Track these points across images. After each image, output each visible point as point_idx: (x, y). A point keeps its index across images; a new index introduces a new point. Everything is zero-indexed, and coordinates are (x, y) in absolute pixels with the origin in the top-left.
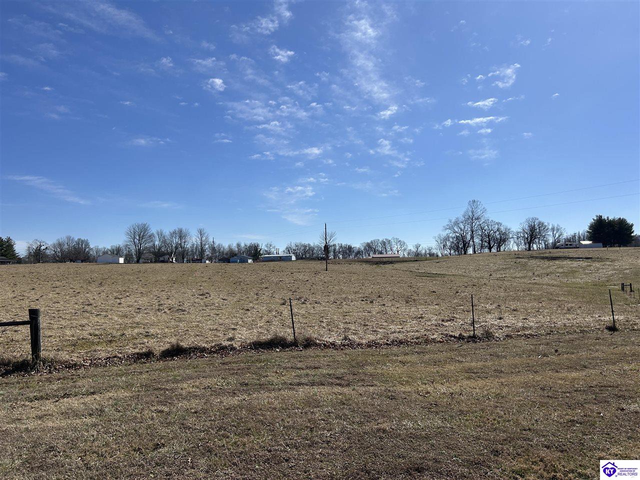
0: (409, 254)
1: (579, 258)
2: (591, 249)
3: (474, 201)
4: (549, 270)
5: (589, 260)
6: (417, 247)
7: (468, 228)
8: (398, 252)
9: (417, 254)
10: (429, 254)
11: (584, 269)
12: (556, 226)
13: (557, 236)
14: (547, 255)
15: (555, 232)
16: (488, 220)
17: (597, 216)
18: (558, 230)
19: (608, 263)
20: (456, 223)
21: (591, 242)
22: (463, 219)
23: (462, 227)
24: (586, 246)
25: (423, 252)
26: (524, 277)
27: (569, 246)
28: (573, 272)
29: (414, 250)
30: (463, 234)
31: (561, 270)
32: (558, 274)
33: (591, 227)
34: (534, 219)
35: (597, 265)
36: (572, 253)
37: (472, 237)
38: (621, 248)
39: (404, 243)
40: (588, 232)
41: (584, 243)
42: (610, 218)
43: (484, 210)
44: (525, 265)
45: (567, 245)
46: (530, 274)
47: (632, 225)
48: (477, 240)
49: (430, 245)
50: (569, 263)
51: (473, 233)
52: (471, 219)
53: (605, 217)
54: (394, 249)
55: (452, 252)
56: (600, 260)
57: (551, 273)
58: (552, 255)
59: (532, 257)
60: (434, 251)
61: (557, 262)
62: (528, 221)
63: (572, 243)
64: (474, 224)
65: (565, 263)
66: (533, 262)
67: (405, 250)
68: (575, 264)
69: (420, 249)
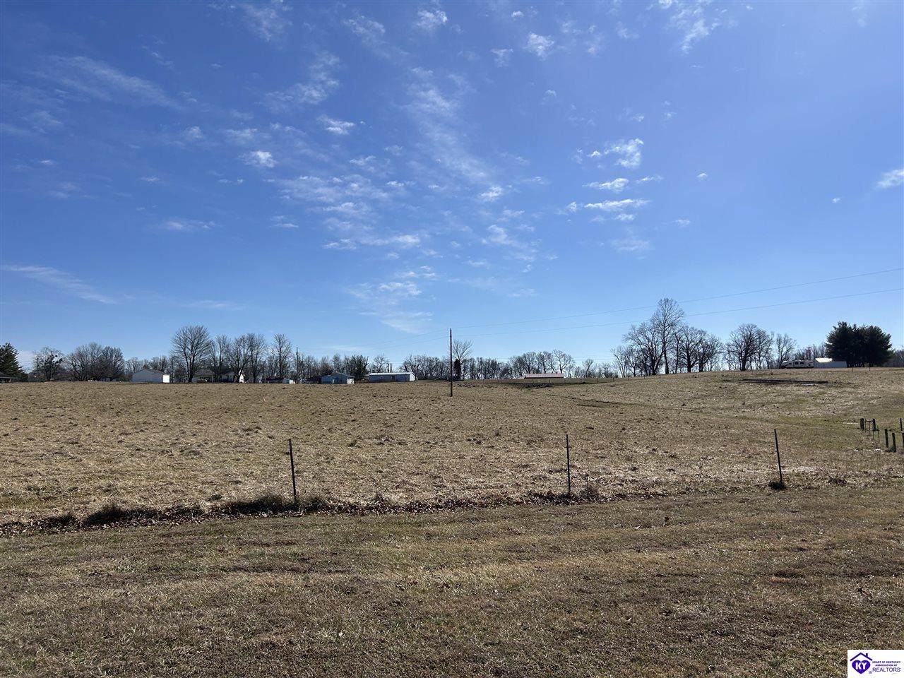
0: (577, 373)
1: (809, 382)
2: (830, 369)
3: (667, 301)
4: (765, 399)
5: (823, 386)
6: (589, 364)
7: (658, 338)
8: (561, 370)
9: (589, 374)
10: (605, 374)
11: (815, 397)
12: (783, 336)
13: (785, 350)
14: (767, 377)
15: (782, 345)
16: (687, 327)
17: (839, 323)
18: (786, 342)
19: (848, 390)
20: (642, 331)
21: (831, 360)
22: (652, 325)
23: (651, 336)
24: (823, 365)
25: (597, 371)
26: (730, 409)
27: (799, 365)
28: (799, 402)
29: (583, 367)
30: (652, 346)
31: (782, 399)
32: (778, 405)
33: (830, 339)
34: (750, 327)
35: (834, 392)
36: (802, 374)
37: (664, 351)
38: (872, 369)
39: (570, 358)
40: (828, 346)
41: (820, 360)
42: (858, 327)
43: (681, 314)
44: (734, 391)
45: (797, 363)
46: (739, 404)
47: (889, 337)
48: (671, 356)
49: (606, 362)
50: (795, 389)
51: (665, 345)
52: (663, 325)
53: (850, 324)
54: (556, 366)
55: (638, 371)
56: (838, 384)
57: (769, 403)
58: (774, 377)
59: (746, 380)
60: (612, 370)
61: (778, 388)
62: (741, 329)
63: (805, 361)
64: (666, 332)
65: (788, 389)
66: (745, 387)
67: (571, 367)
68: (803, 390)
69: (592, 367)
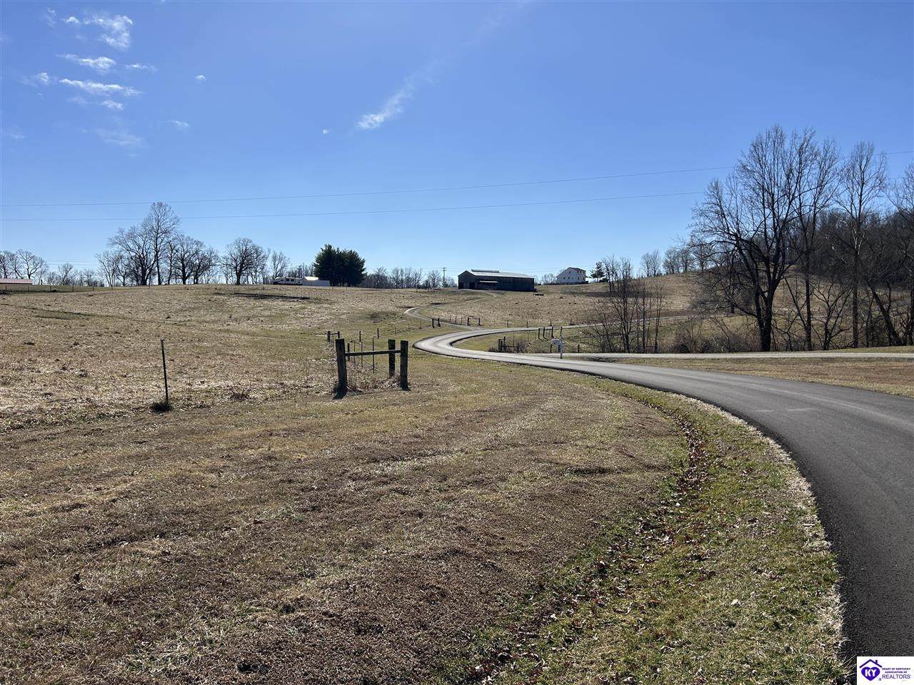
0: (50, 280)
1: (294, 298)
2: (314, 287)
3: (161, 205)
4: (252, 313)
5: (306, 300)
6: (67, 269)
7: (150, 245)
8: (29, 276)
9: (66, 282)
10: (88, 282)
11: (296, 311)
12: (278, 254)
13: (279, 267)
14: (258, 292)
15: (277, 263)
16: (183, 236)
17: (326, 246)
18: (281, 259)
19: (325, 306)
20: (132, 236)
21: (317, 278)
22: (143, 230)
23: (142, 243)
24: (311, 283)
25: (78, 278)
26: (215, 322)
27: (290, 282)
28: (282, 316)
29: (60, 274)
30: (143, 253)
31: (267, 313)
32: (263, 319)
33: (319, 259)
34: (246, 242)
35: (313, 307)
36: (290, 291)
37: (157, 259)
38: (349, 288)
39: (42, 262)
40: (315, 265)
41: (309, 278)
42: (341, 250)
43: (177, 221)
44: (222, 304)
45: (288, 280)
46: (226, 317)
47: (363, 262)
48: (164, 266)
49: (89, 268)
50: (280, 303)
51: (157, 254)
52: (157, 232)
53: (334, 248)
54: (23, 270)
55: (128, 280)
56: (318, 301)
57: (254, 316)
58: (265, 292)
59: (237, 294)
60: (96, 278)
61: (266, 302)
62: (237, 242)
63: (295, 279)
64: (160, 240)
65: (275, 303)
66: (234, 300)
67: (42, 273)
68: (287, 305)
69: (71, 273)
